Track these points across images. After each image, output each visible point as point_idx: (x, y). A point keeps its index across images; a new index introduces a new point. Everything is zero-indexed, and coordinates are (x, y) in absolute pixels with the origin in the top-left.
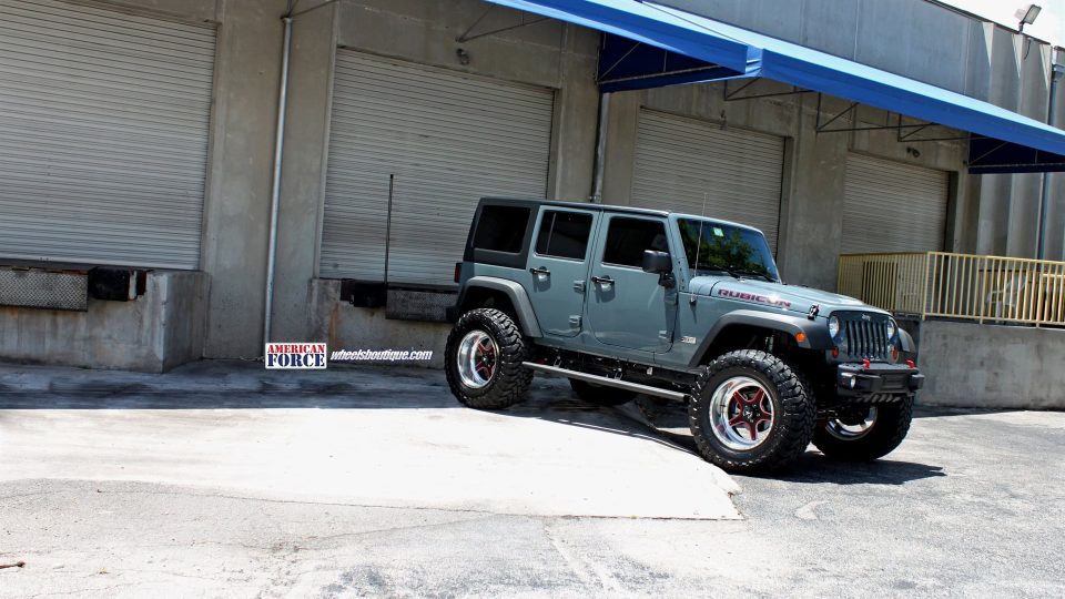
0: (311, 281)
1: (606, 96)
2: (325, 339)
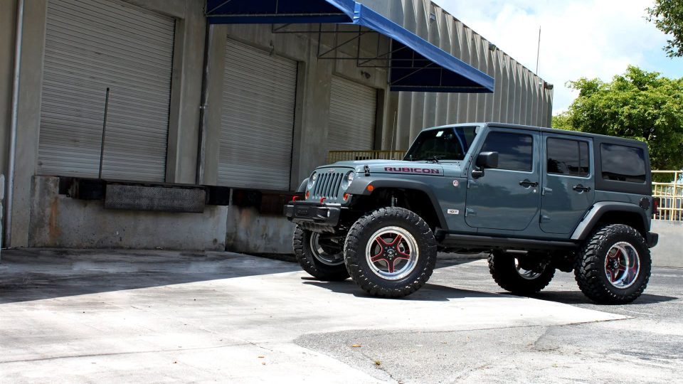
0: (33, 178)
1: (212, 27)
2: (47, 229)
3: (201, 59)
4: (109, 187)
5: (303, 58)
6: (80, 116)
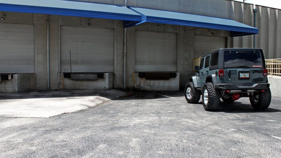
0: (58, 73)
1: (125, 29)
5: (177, 32)
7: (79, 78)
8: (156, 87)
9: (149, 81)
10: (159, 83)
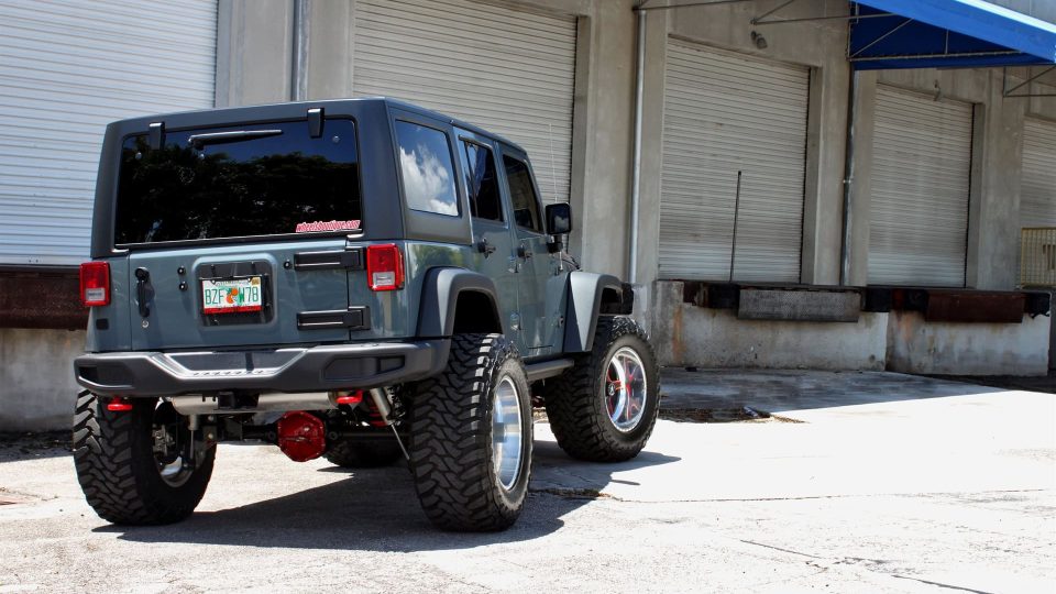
0: (654, 283)
1: (858, 73)
2: (670, 343)
3: (844, 117)
4: (743, 292)
5: (983, 98)
6: (701, 204)
7: (777, 310)
8: (957, 356)
9: (929, 331)
10: (970, 340)
